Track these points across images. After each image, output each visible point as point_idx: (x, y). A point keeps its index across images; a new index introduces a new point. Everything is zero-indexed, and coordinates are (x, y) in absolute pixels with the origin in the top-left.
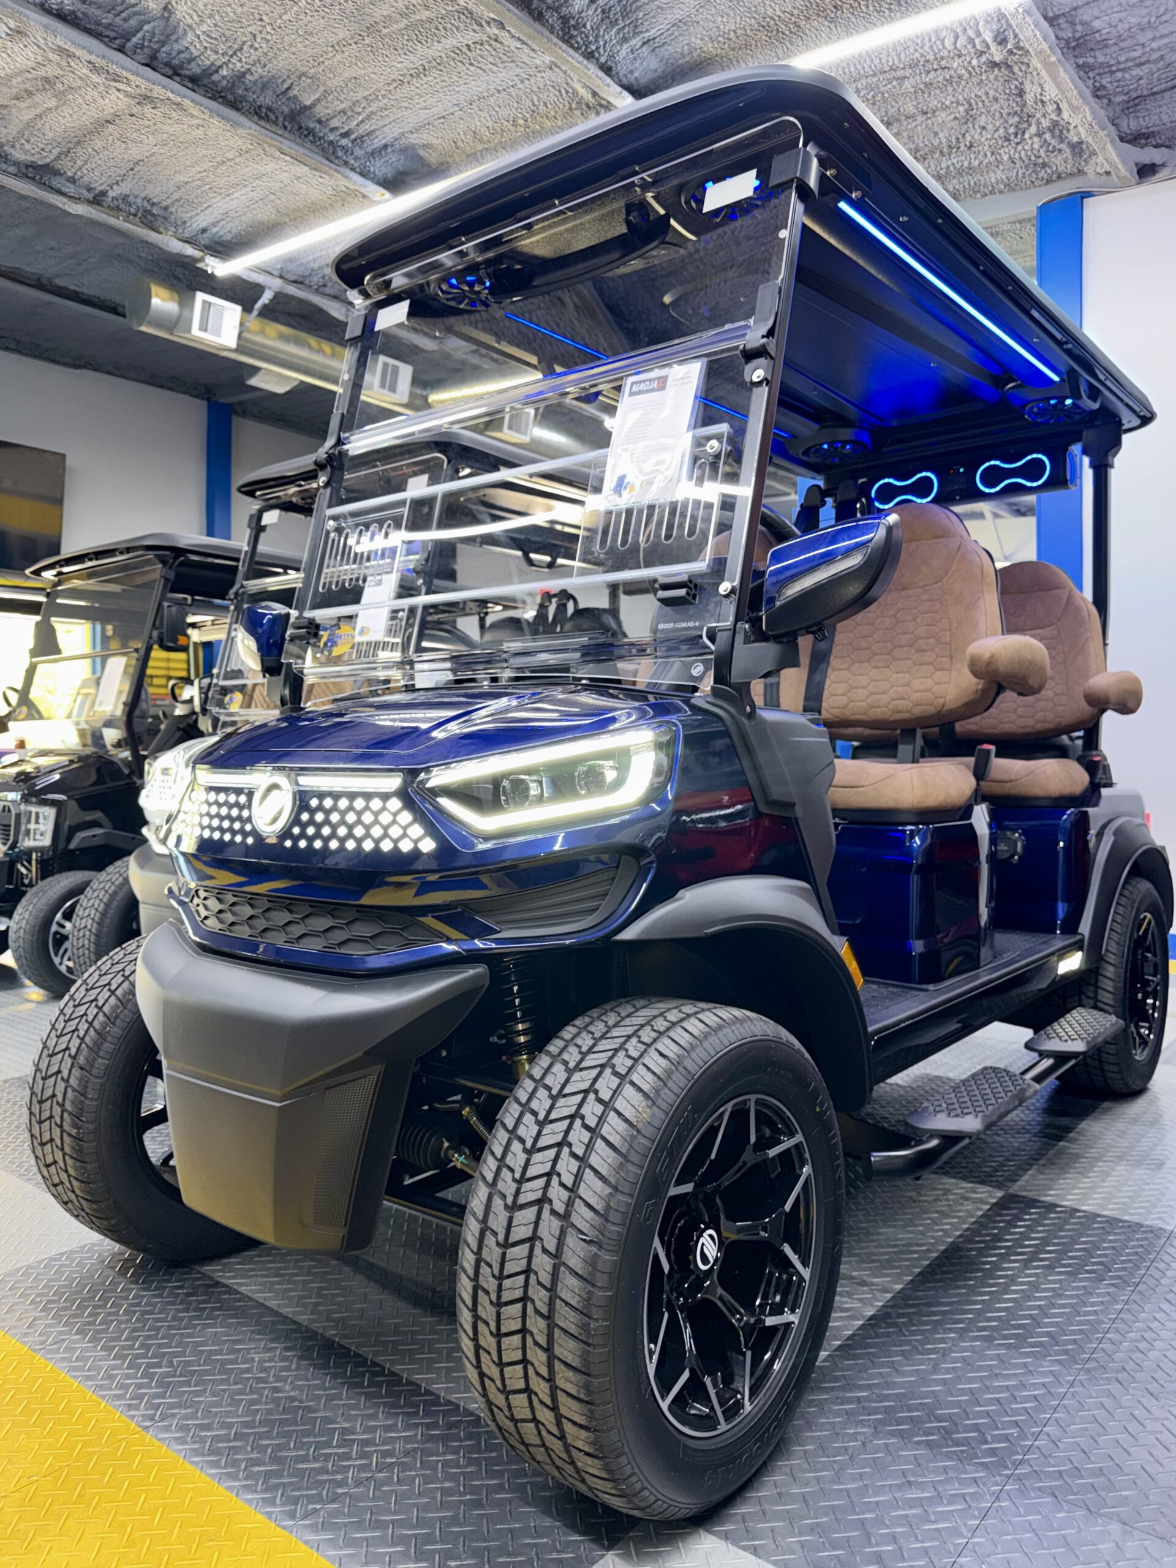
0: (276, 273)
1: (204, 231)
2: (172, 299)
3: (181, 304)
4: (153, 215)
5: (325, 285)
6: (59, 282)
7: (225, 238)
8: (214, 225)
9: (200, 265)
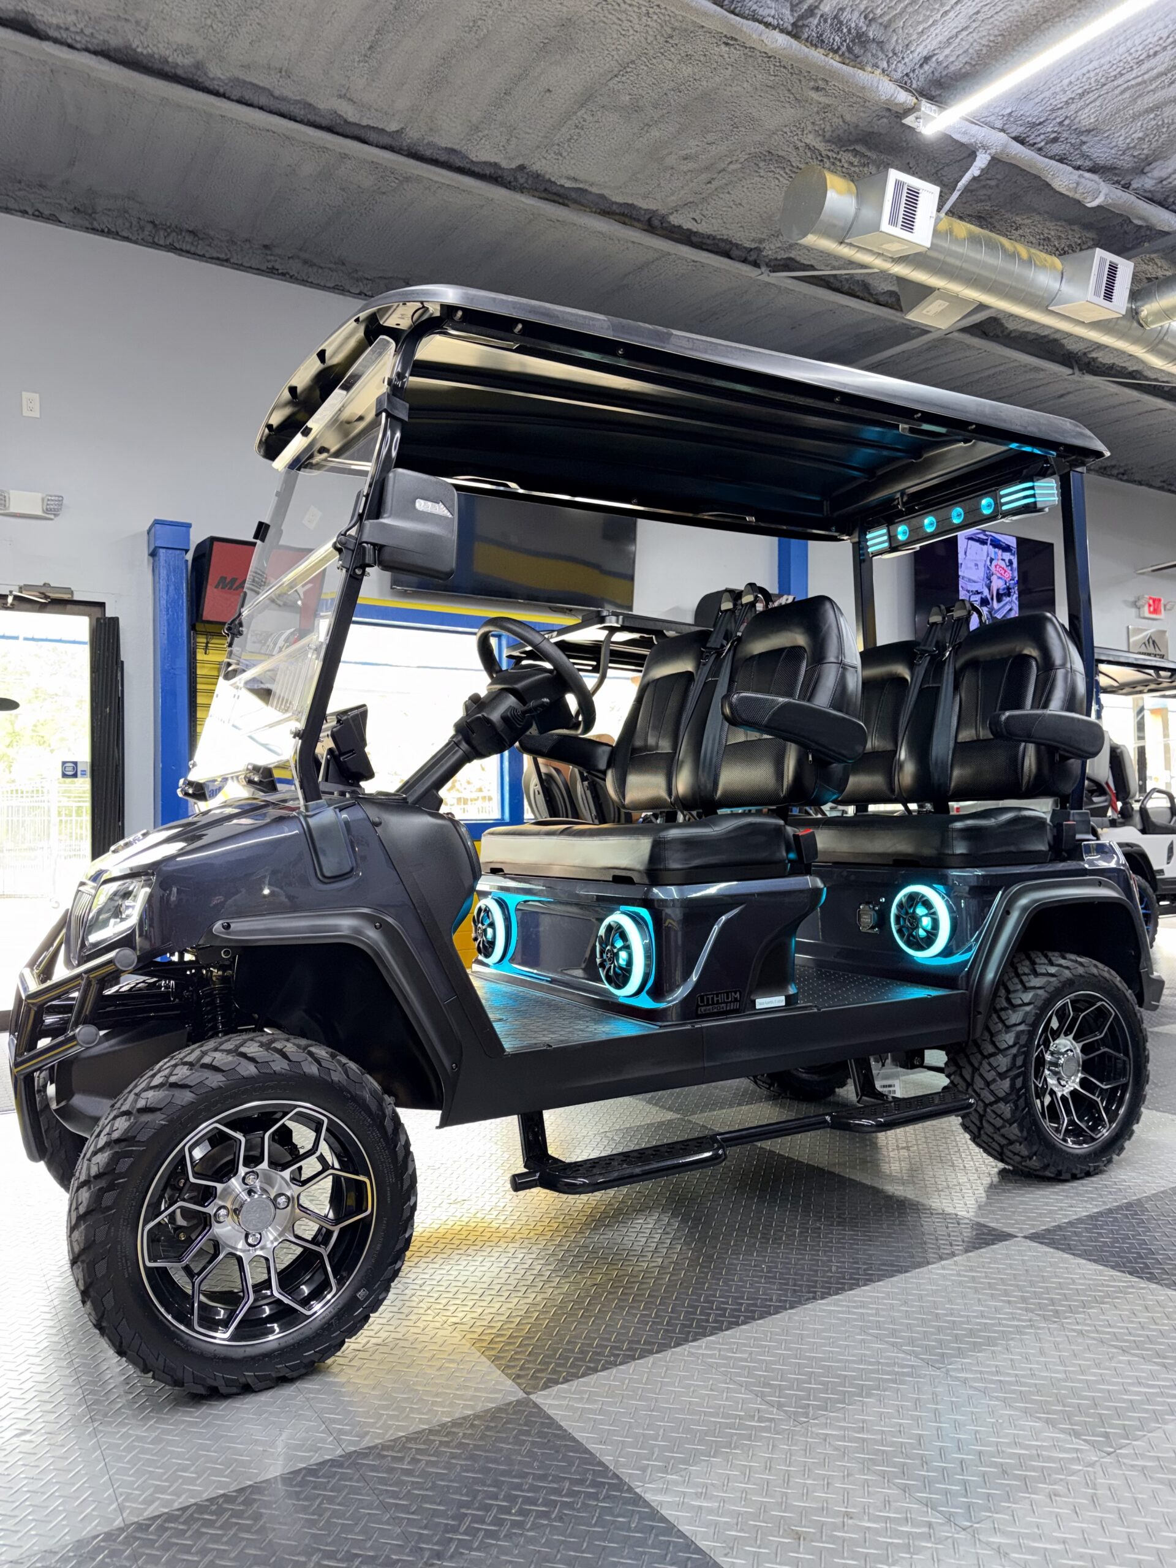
0: (999, 124)
1: (927, 59)
2: (849, 191)
3: (860, 197)
4: (868, 41)
5: (1055, 140)
6: (675, 220)
7: (952, 68)
8: (948, 42)
9: (909, 121)
